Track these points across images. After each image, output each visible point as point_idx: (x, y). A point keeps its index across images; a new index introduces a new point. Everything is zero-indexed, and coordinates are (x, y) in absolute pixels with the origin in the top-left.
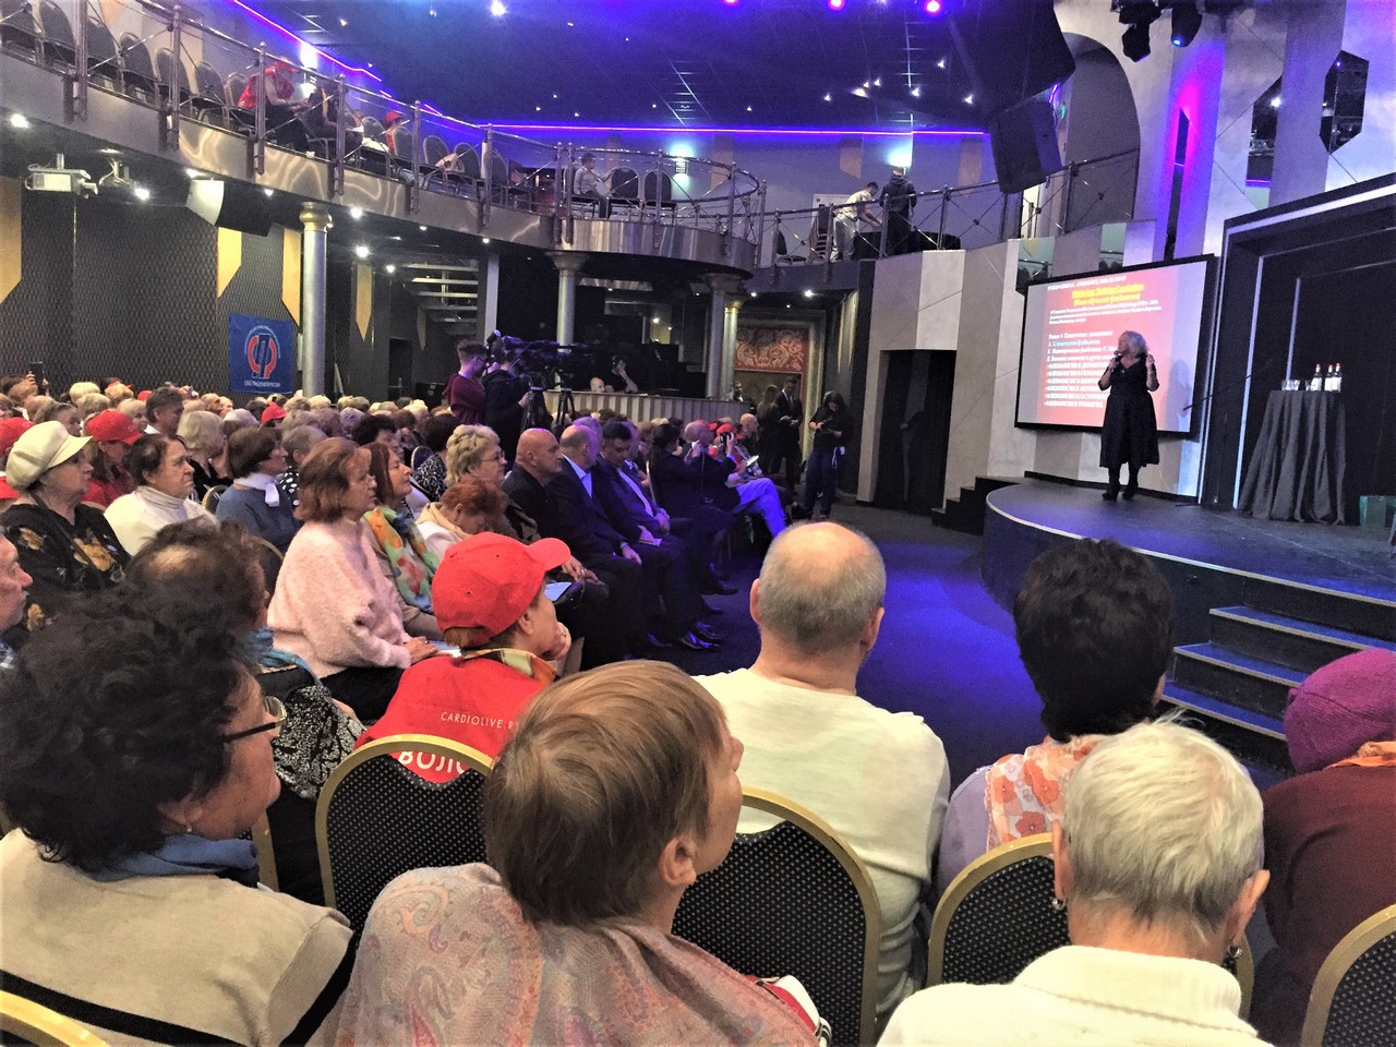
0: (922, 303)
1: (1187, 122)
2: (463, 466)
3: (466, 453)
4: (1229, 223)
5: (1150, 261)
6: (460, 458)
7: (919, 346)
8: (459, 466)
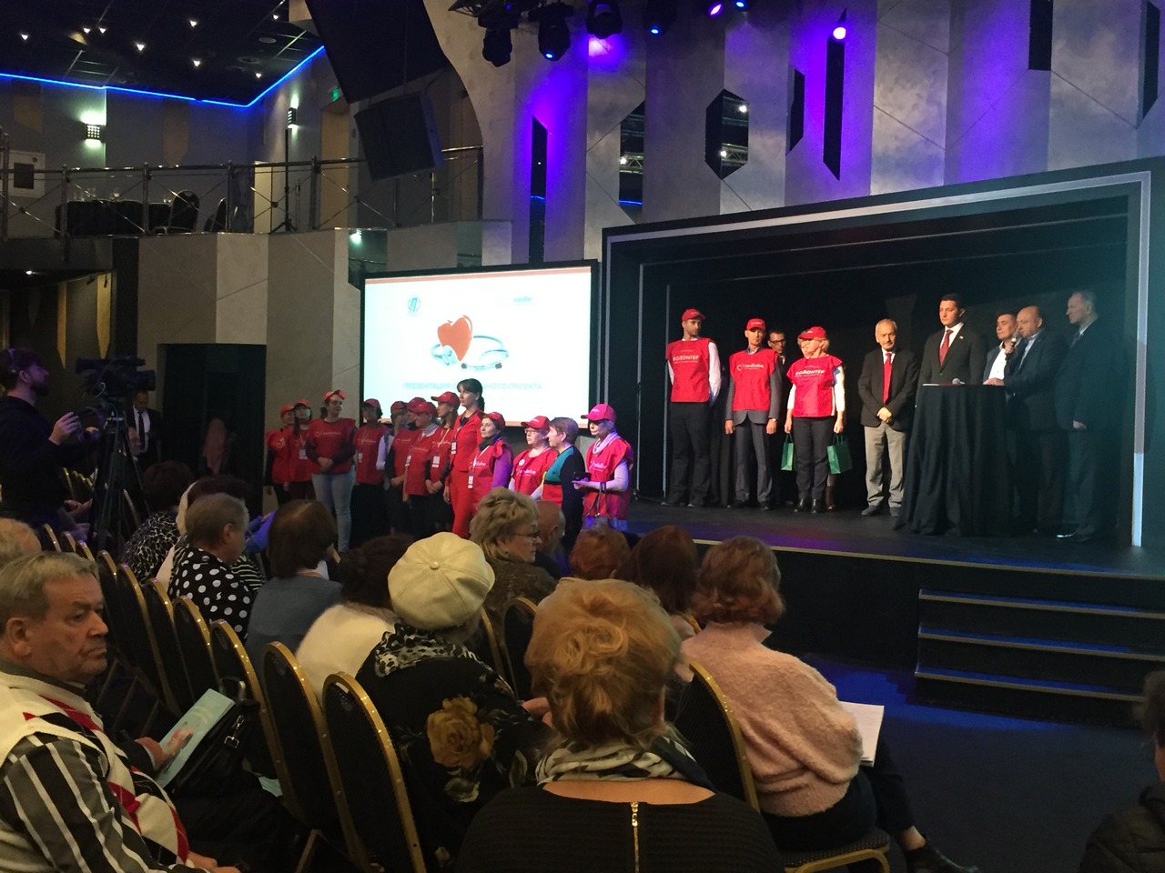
0: (220, 291)
1: (544, 131)
2: (492, 535)
3: (501, 521)
4: (607, 232)
5: (509, 263)
6: (492, 525)
7: (220, 339)
8: (488, 533)
